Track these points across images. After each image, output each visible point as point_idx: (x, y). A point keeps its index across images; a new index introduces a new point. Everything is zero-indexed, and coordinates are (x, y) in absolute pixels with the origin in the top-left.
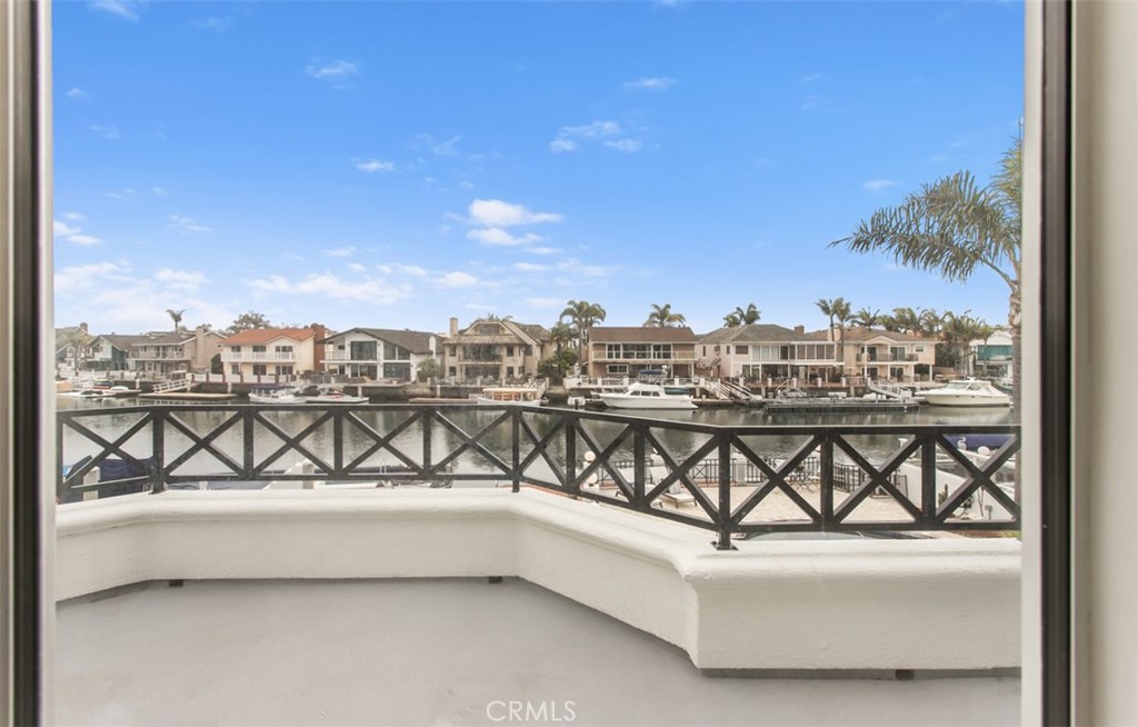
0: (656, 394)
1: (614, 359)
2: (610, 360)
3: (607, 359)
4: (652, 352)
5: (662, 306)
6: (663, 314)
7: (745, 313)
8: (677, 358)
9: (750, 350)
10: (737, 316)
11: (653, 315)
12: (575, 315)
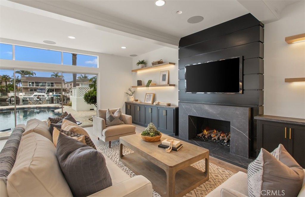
0: (44, 96)
1: (31, 87)
2: (30, 87)
3: (28, 87)
4: (47, 84)
5: (56, 73)
6: (56, 76)
7: (83, 76)
8: (55, 87)
9: (80, 85)
10: (81, 77)
11: (52, 75)
12: (22, 74)
